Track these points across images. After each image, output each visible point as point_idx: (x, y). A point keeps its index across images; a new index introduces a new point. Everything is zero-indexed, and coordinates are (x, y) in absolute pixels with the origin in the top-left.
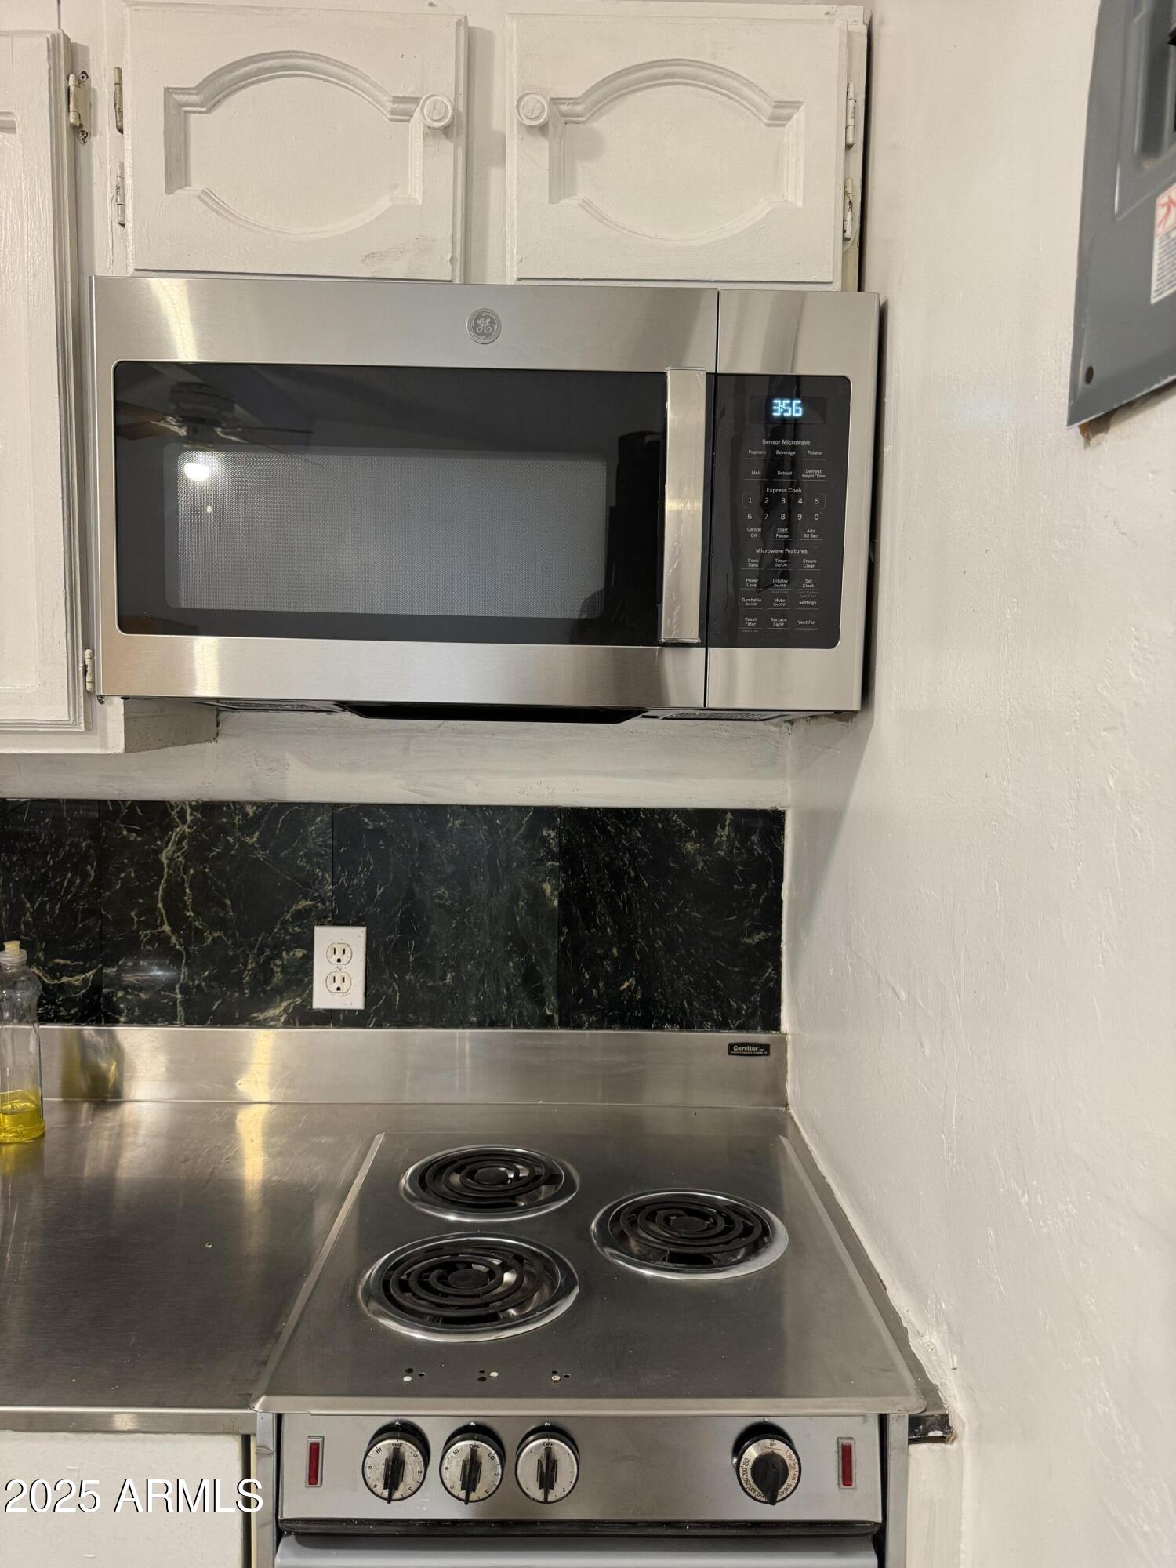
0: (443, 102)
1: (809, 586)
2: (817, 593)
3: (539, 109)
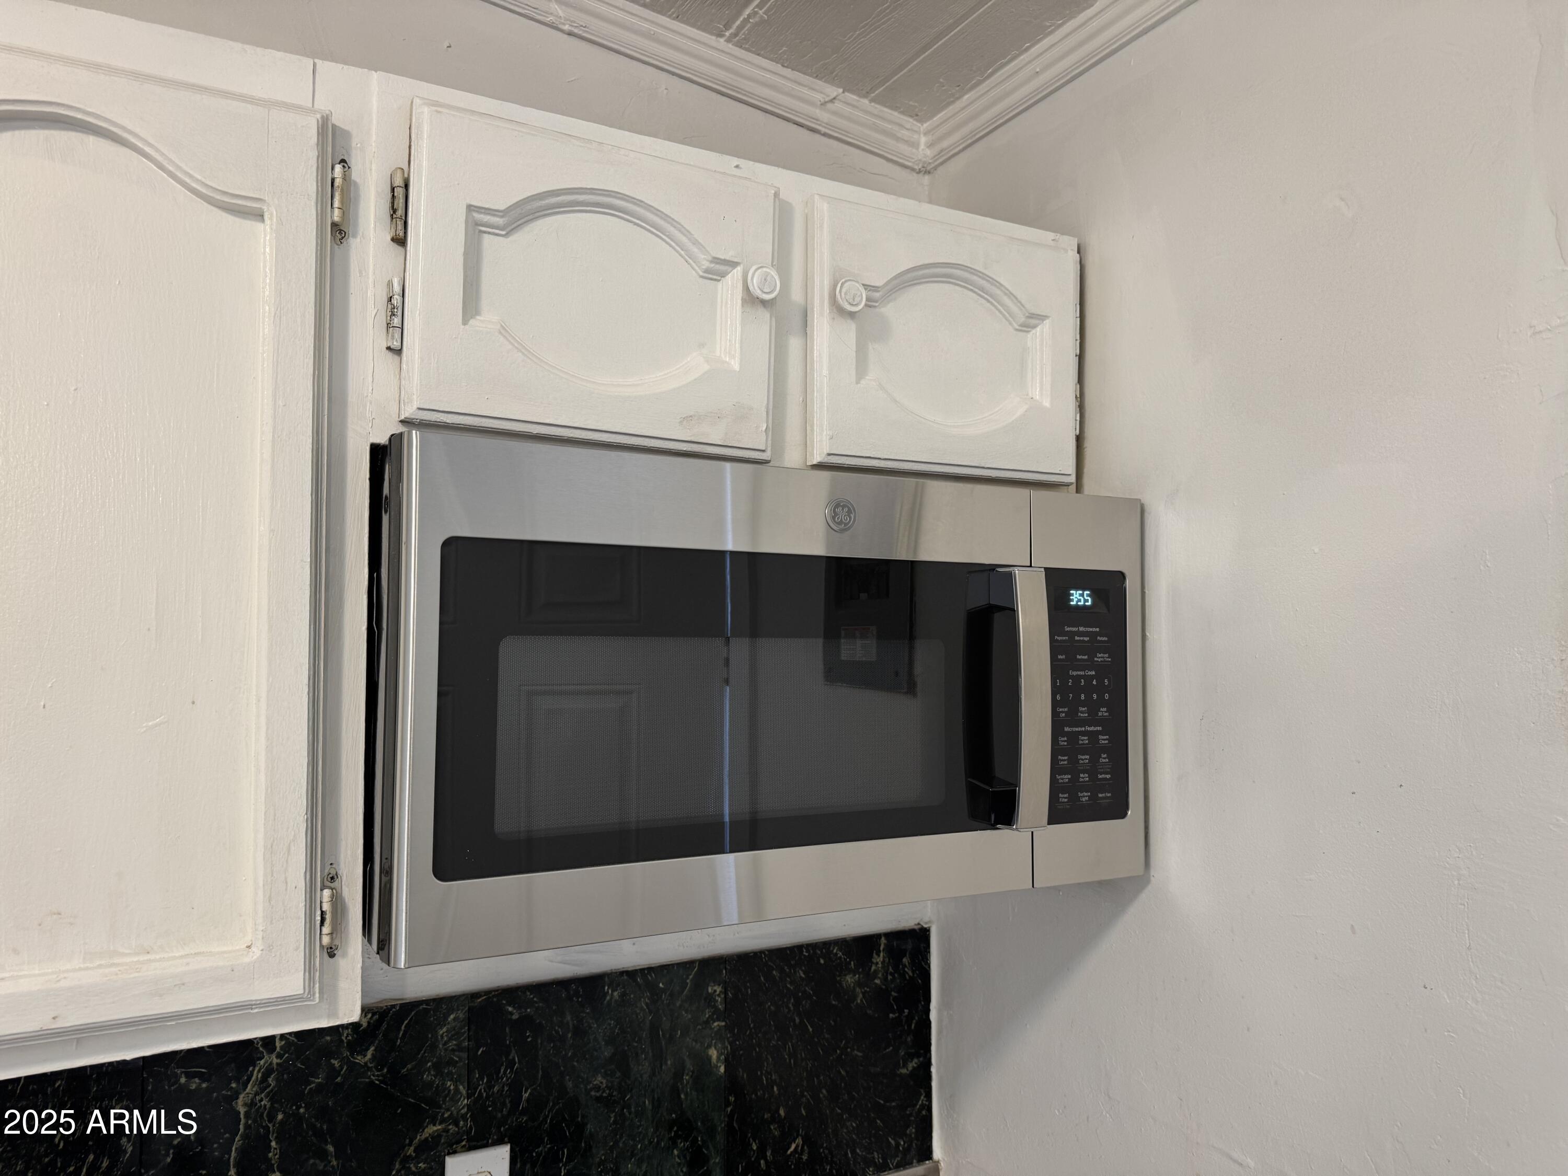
1: (1104, 761)
2: (1110, 766)
3: (859, 296)
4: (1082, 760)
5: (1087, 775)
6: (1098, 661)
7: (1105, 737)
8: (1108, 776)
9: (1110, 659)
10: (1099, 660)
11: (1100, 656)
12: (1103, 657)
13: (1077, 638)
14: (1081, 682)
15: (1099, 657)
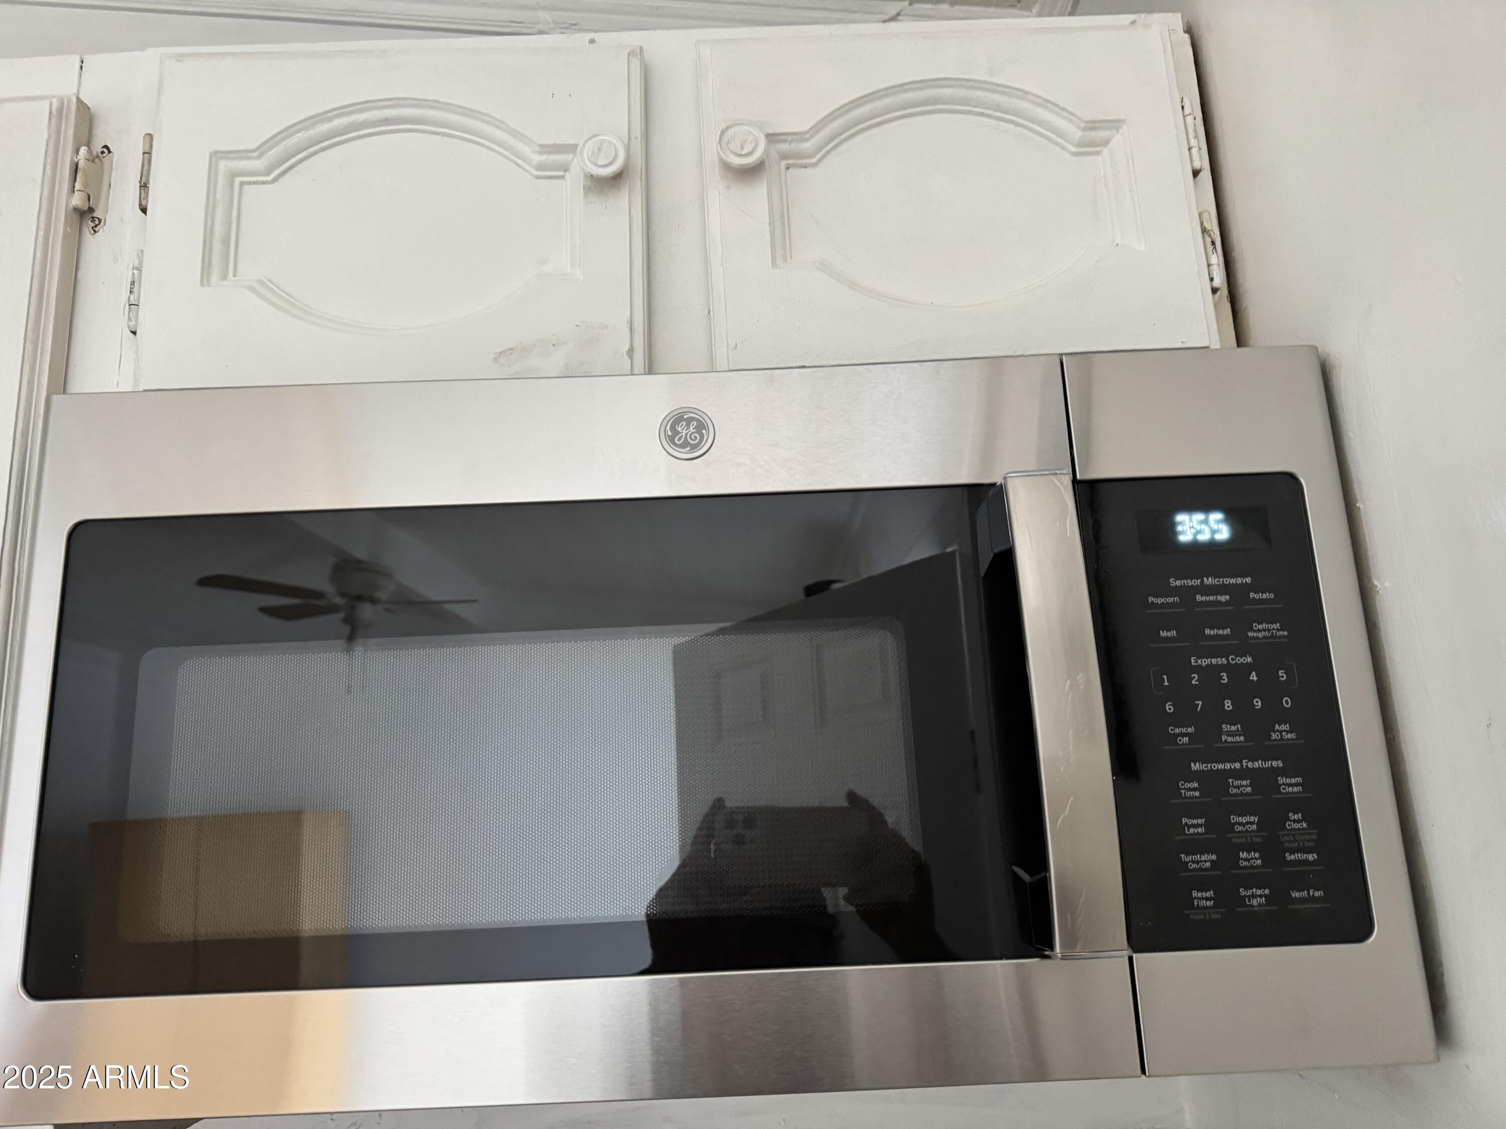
0: (611, 143)
1: (1297, 826)
2: (1315, 837)
3: (751, 142)
4: (1241, 824)
5: (1257, 855)
6: (1257, 638)
7: (1293, 781)
8: (1311, 857)
9: (1286, 633)
10: (1260, 635)
11: (1260, 627)
12: (1269, 630)
13: (1199, 598)
14: (1221, 678)
15: (1259, 631)
